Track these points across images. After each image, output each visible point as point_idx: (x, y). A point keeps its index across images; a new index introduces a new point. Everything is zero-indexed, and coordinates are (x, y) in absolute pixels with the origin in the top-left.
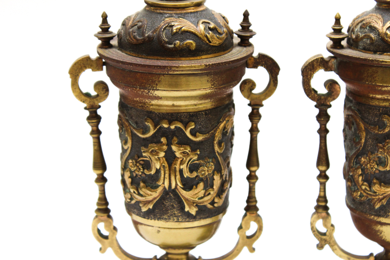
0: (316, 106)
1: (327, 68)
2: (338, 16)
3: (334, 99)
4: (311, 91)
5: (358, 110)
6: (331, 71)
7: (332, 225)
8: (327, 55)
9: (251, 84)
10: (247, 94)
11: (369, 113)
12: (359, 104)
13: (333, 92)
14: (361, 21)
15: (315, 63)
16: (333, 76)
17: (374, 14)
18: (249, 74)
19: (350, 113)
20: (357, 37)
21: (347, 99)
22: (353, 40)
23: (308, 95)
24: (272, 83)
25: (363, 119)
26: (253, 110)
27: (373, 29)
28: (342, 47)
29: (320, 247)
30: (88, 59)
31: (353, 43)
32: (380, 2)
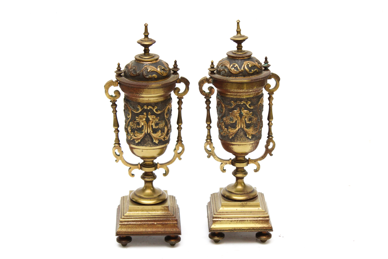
0: (205, 98)
1: (209, 83)
2: (212, 61)
3: (212, 95)
4: (203, 92)
5: (222, 99)
6: (211, 83)
7: (213, 147)
8: (208, 77)
9: (178, 90)
10: (177, 94)
11: (226, 100)
12: (222, 96)
13: (211, 92)
14: (222, 63)
15: (204, 80)
16: (211, 85)
17: (226, 61)
18: (178, 85)
19: (219, 100)
20: (220, 70)
21: (217, 94)
22: (219, 71)
23: (201, 94)
24: (187, 89)
25: (223, 102)
26: (179, 100)
27: (226, 67)
28: (214, 74)
29: (209, 157)
30: (112, 81)
31: (219, 72)
32: (229, 56)
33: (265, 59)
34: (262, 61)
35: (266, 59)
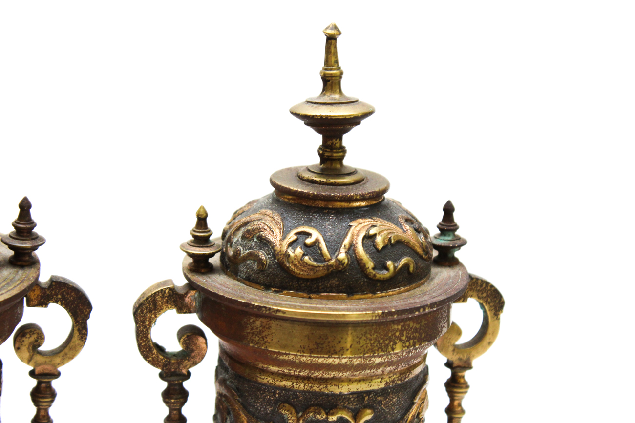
1: (183, 308)
2: (202, 212)
3: (195, 364)
4: (151, 350)
5: (238, 390)
6: (190, 312)
8: (180, 282)
9: (34, 337)
10: (27, 355)
11: (257, 398)
12: (239, 377)
13: (193, 351)
14: (246, 224)
15: (158, 298)
16: (193, 319)
17: (269, 212)
18: (30, 315)
19: (224, 392)
20: (237, 253)
21: (221, 368)
22: (229, 258)
23: (146, 357)
24: (76, 333)
25: (245, 407)
26: (39, 383)
27: (264, 243)
28: (210, 270)
31: (230, 266)
32: (280, 191)
33: (444, 210)
34: (431, 222)
35: (449, 210)
